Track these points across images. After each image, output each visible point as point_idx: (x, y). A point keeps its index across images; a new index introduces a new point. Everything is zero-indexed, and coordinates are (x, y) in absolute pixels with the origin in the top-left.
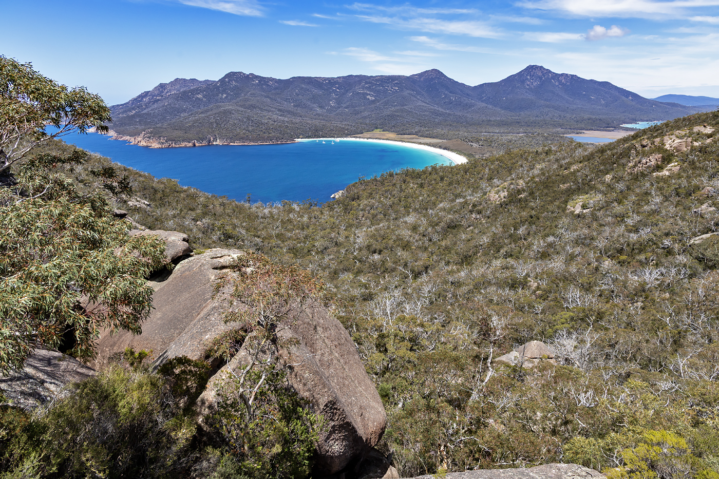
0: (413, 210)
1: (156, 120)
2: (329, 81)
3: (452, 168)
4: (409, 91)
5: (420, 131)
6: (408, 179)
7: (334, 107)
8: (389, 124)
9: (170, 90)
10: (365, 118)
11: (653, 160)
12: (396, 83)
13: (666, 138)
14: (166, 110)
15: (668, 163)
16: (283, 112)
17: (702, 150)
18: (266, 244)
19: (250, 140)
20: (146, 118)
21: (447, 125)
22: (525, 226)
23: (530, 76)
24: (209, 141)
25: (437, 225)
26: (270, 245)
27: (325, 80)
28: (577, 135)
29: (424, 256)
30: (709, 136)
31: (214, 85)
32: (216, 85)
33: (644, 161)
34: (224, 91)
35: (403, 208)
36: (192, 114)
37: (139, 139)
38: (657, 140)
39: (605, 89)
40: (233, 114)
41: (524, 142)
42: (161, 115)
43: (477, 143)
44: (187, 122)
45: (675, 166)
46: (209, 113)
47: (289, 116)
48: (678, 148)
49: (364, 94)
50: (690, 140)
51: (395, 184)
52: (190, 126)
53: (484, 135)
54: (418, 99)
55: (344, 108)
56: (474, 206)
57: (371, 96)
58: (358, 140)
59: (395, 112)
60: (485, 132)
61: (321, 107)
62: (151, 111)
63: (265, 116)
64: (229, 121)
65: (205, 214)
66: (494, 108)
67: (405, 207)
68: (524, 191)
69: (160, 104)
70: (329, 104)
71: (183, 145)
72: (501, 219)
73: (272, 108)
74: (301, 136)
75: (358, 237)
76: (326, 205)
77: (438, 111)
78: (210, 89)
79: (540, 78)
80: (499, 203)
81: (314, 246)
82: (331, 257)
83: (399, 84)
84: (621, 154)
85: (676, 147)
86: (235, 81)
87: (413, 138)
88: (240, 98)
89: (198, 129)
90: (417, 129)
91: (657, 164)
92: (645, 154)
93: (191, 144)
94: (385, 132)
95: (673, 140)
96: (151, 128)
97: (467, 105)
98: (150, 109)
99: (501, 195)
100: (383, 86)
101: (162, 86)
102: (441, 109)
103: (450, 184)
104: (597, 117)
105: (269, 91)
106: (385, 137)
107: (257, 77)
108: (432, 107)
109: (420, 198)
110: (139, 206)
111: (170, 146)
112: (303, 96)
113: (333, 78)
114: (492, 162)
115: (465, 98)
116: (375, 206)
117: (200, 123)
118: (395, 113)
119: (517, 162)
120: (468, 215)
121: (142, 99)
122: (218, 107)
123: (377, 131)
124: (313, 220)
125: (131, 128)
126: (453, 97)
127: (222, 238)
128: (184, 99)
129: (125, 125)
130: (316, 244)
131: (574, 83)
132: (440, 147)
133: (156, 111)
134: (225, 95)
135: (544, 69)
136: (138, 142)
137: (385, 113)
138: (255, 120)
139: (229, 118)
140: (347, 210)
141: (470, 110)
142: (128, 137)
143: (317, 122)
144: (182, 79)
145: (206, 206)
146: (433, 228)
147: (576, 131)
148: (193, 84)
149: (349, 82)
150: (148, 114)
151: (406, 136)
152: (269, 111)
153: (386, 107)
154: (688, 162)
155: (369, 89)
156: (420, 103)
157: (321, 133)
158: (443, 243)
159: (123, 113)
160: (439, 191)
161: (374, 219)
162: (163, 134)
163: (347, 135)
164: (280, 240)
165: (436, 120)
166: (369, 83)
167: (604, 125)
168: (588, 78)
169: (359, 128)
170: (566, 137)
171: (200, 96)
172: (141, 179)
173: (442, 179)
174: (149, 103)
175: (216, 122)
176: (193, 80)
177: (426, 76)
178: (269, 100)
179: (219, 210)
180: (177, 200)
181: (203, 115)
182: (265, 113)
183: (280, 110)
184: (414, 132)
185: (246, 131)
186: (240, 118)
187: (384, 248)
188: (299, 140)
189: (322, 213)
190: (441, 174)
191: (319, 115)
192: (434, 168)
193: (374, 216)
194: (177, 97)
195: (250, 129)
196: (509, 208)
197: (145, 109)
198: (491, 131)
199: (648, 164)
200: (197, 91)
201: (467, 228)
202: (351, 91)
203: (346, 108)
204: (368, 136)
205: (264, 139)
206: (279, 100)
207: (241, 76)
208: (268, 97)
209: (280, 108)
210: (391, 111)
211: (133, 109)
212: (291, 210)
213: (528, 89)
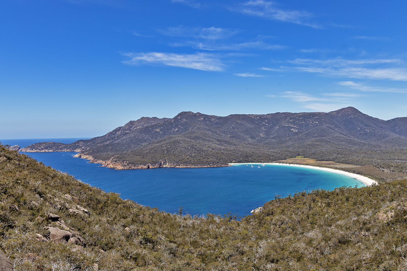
0: (318, 226)
1: (123, 148)
2: (260, 117)
3: (357, 190)
4: (327, 125)
5: (336, 158)
6: (317, 198)
7: (263, 138)
8: (310, 151)
9: (137, 126)
10: (289, 147)
12: (316, 119)
14: (131, 140)
16: (221, 142)
18: (180, 249)
19: (192, 164)
20: (117, 147)
21: (362, 153)
24: (160, 164)
25: (330, 240)
26: (184, 250)
27: (256, 117)
31: (169, 122)
32: (171, 121)
34: (176, 126)
35: (309, 224)
36: (150, 144)
37: (109, 162)
40: (181, 143)
42: (128, 145)
43: (389, 169)
44: (145, 150)
46: (162, 143)
47: (226, 145)
49: (288, 127)
51: (304, 203)
52: (147, 152)
53: (396, 162)
54: (336, 131)
55: (272, 138)
56: (364, 224)
57: (295, 129)
58: (281, 164)
59: (315, 141)
60: (398, 160)
61: (252, 138)
62: (120, 141)
63: (206, 145)
64: (177, 148)
65: (133, 221)
69: (128, 136)
70: (259, 135)
71: (140, 167)
72: (387, 237)
73: (212, 138)
74: (234, 161)
75: (260, 247)
76: (244, 219)
77: (354, 141)
78: (167, 124)
80: (386, 222)
81: (221, 253)
82: (234, 264)
83: (319, 119)
86: (185, 118)
88: (188, 131)
89: (153, 155)
90: (335, 156)
93: (146, 167)
94: (306, 158)
96: (118, 154)
97: (381, 136)
98: (120, 140)
99: (389, 215)
100: (305, 121)
101: (132, 123)
102: (356, 140)
103: (355, 204)
105: (211, 126)
106: (305, 163)
107: (202, 115)
108: (349, 138)
109: (327, 216)
110: (77, 212)
111: (130, 167)
112: (238, 129)
114: (394, 185)
115: (379, 130)
116: (285, 222)
117: (155, 150)
118: (315, 143)
120: (358, 232)
121: (116, 132)
122: (170, 138)
123: (299, 158)
124: (228, 231)
125: (104, 154)
126: (368, 129)
127: (143, 242)
128: (146, 132)
129: (101, 152)
130: (223, 252)
132: (354, 172)
133: (125, 141)
134: (177, 129)
136: (108, 165)
137: (307, 143)
138: (198, 148)
139: (177, 146)
140: (261, 223)
141: (384, 140)
142: (101, 161)
143: (248, 150)
144: (146, 117)
145: (137, 216)
146: (326, 242)
148: (154, 121)
149: (276, 118)
150: (118, 144)
151: (324, 162)
152: (210, 141)
153: (307, 138)
155: (293, 123)
156: (337, 134)
157: (250, 159)
158: (332, 257)
159: (100, 143)
160: (343, 210)
161: (284, 233)
162: (127, 159)
163: (272, 161)
164: (194, 247)
165: (352, 149)
166: (293, 119)
169: (283, 155)
171: (158, 130)
172: (90, 192)
173: (347, 200)
174: (121, 135)
175: (167, 150)
176: (155, 118)
177: (343, 112)
178: (210, 132)
179: (147, 219)
180: (114, 210)
181: (158, 144)
182: (206, 143)
183: (218, 140)
184: (331, 158)
185: (190, 156)
186: (186, 146)
187: (281, 259)
188: (232, 164)
189: (239, 225)
190: (346, 195)
191: (250, 144)
192: (342, 191)
193: (284, 230)
194: (140, 131)
195: (193, 155)
196: (395, 227)
197: (117, 140)
198: (403, 158)
200: (156, 126)
201: (356, 243)
202: (278, 125)
203: (273, 138)
204: (291, 162)
205: (202, 163)
206: (218, 132)
207: (190, 114)
208: (210, 130)
209: (219, 138)
210: (312, 141)
211: (108, 140)
212: (213, 222)
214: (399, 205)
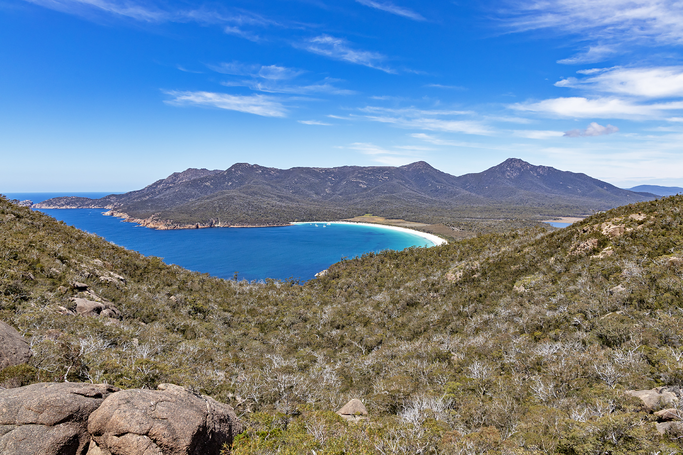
0: (386, 289)
1: (166, 204)
2: (325, 171)
3: (427, 250)
4: (398, 180)
5: (406, 216)
6: (386, 259)
7: (329, 194)
8: (379, 209)
9: (182, 178)
10: (356, 204)
11: (591, 243)
12: (386, 173)
13: (604, 224)
14: (176, 196)
15: (604, 247)
16: (282, 198)
17: (633, 236)
18: (235, 319)
19: (249, 223)
20: (158, 203)
21: (433, 211)
22: (473, 305)
23: (510, 168)
24: (212, 224)
25: (398, 302)
26: (239, 319)
27: (322, 170)
28: (554, 221)
29: (379, 332)
30: (640, 223)
31: (221, 175)
32: (223, 174)
33: (582, 245)
34: (230, 180)
36: (198, 200)
37: (148, 222)
38: (596, 226)
39: (580, 180)
40: (235, 199)
41: (503, 227)
42: (171, 200)
43: (459, 227)
44: (193, 207)
45: (609, 250)
46: (213, 199)
47: (286, 201)
48: (613, 233)
49: (356, 182)
50: (623, 226)
51: (372, 265)
52: (195, 209)
53: (466, 220)
54: (407, 187)
55: (338, 195)
56: (433, 285)
57: (363, 185)
58: (348, 223)
59: (384, 198)
60: (468, 218)
61: (317, 194)
63: (265, 202)
64: (231, 205)
65: (180, 289)
66: (477, 196)
67: (379, 286)
68: (477, 271)
69: (172, 190)
70: (325, 191)
71: (187, 226)
72: (455, 297)
73: (272, 194)
74: (296, 220)
75: (325, 313)
76: (308, 283)
77: (425, 198)
78: (218, 178)
79: (520, 170)
80: (454, 282)
81: (282, 321)
82: (296, 332)
83: (389, 174)
84: (565, 238)
85: (612, 233)
86: (240, 170)
87: (400, 223)
88: (244, 186)
89: (202, 213)
90: (404, 214)
91: (594, 247)
92: (583, 239)
93: (194, 226)
94: (374, 217)
95: (609, 225)
96: (160, 212)
97: (451, 193)
98: (161, 195)
99: (457, 275)
100: (374, 176)
101: (176, 175)
102: (427, 196)
103: (424, 264)
104: (574, 205)
105: (271, 180)
106: (374, 221)
107: (260, 167)
108: (419, 195)
109: (395, 277)
110: (111, 280)
111: (175, 227)
112: (301, 184)
113: (329, 169)
114: (464, 244)
115: (450, 187)
116: (352, 285)
117: (205, 207)
118: (384, 200)
119: (486, 245)
120: (426, 293)
121: (157, 186)
122: (223, 193)
123: (367, 216)
124: (290, 297)
125: (142, 212)
126: (439, 185)
127: (192, 312)
128: (193, 186)
129: (138, 209)
130: (284, 319)
131: (551, 176)
132: (424, 231)
133: (167, 196)
134: (230, 183)
135: (523, 161)
136: (147, 224)
137: (376, 199)
138: (255, 205)
139: (232, 203)
140: (326, 287)
141: (454, 197)
142: (139, 219)
143: (312, 207)
144: (194, 169)
145: (184, 282)
146: (394, 305)
147: (553, 217)
148: (203, 173)
149: (343, 173)
150: (159, 199)
151: (393, 220)
152: (269, 197)
153: (377, 194)
154: (620, 246)
155: (362, 178)
156: (408, 191)
157: (314, 217)
158: (400, 320)
159: (137, 198)
160: (412, 271)
161: (350, 297)
162: (170, 217)
163: (338, 219)
164: (251, 315)
165: (423, 206)
166: (362, 173)
167: (581, 212)
168: (564, 170)
169: (350, 213)
170: (543, 223)
171: (208, 184)
172: (126, 257)
173: (417, 260)
174: (163, 189)
175: (219, 207)
176: (204, 170)
177: (414, 168)
178: (269, 187)
179: (197, 286)
180: (157, 276)
181: (208, 201)
182: (265, 199)
183: (279, 196)
184: (401, 216)
185: (246, 214)
186: (241, 203)
187: (347, 324)
188: (294, 223)
189: (301, 290)
190: (416, 255)
191: (314, 201)
192: (411, 250)
193: (350, 294)
194: (187, 185)
195: (250, 213)
196: (463, 287)
197: (158, 195)
198: (473, 216)
199: (586, 248)
200: (205, 179)
201: (424, 305)
202: (345, 180)
203: (340, 195)
204: (359, 220)
205: (261, 222)
206: (279, 187)
207: (246, 166)
208: (269, 185)
209: (280, 194)
210: (381, 198)
211: (147, 195)
212: (273, 287)
213: (508, 179)
214: (468, 264)
